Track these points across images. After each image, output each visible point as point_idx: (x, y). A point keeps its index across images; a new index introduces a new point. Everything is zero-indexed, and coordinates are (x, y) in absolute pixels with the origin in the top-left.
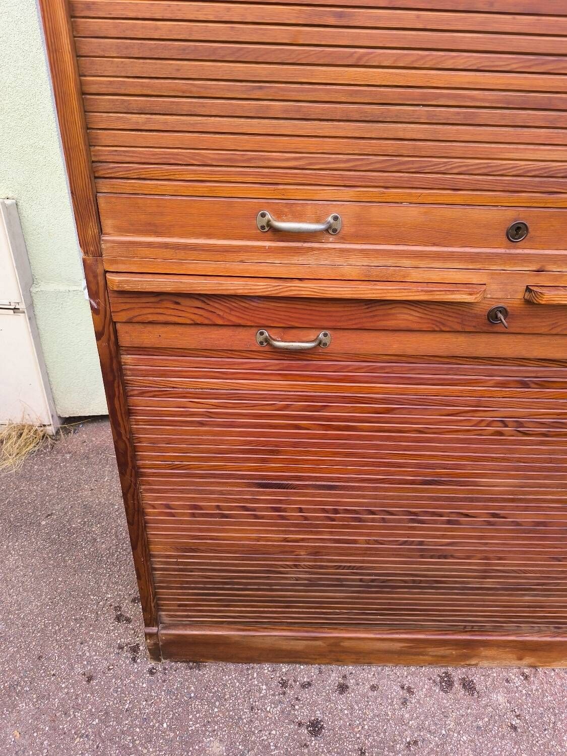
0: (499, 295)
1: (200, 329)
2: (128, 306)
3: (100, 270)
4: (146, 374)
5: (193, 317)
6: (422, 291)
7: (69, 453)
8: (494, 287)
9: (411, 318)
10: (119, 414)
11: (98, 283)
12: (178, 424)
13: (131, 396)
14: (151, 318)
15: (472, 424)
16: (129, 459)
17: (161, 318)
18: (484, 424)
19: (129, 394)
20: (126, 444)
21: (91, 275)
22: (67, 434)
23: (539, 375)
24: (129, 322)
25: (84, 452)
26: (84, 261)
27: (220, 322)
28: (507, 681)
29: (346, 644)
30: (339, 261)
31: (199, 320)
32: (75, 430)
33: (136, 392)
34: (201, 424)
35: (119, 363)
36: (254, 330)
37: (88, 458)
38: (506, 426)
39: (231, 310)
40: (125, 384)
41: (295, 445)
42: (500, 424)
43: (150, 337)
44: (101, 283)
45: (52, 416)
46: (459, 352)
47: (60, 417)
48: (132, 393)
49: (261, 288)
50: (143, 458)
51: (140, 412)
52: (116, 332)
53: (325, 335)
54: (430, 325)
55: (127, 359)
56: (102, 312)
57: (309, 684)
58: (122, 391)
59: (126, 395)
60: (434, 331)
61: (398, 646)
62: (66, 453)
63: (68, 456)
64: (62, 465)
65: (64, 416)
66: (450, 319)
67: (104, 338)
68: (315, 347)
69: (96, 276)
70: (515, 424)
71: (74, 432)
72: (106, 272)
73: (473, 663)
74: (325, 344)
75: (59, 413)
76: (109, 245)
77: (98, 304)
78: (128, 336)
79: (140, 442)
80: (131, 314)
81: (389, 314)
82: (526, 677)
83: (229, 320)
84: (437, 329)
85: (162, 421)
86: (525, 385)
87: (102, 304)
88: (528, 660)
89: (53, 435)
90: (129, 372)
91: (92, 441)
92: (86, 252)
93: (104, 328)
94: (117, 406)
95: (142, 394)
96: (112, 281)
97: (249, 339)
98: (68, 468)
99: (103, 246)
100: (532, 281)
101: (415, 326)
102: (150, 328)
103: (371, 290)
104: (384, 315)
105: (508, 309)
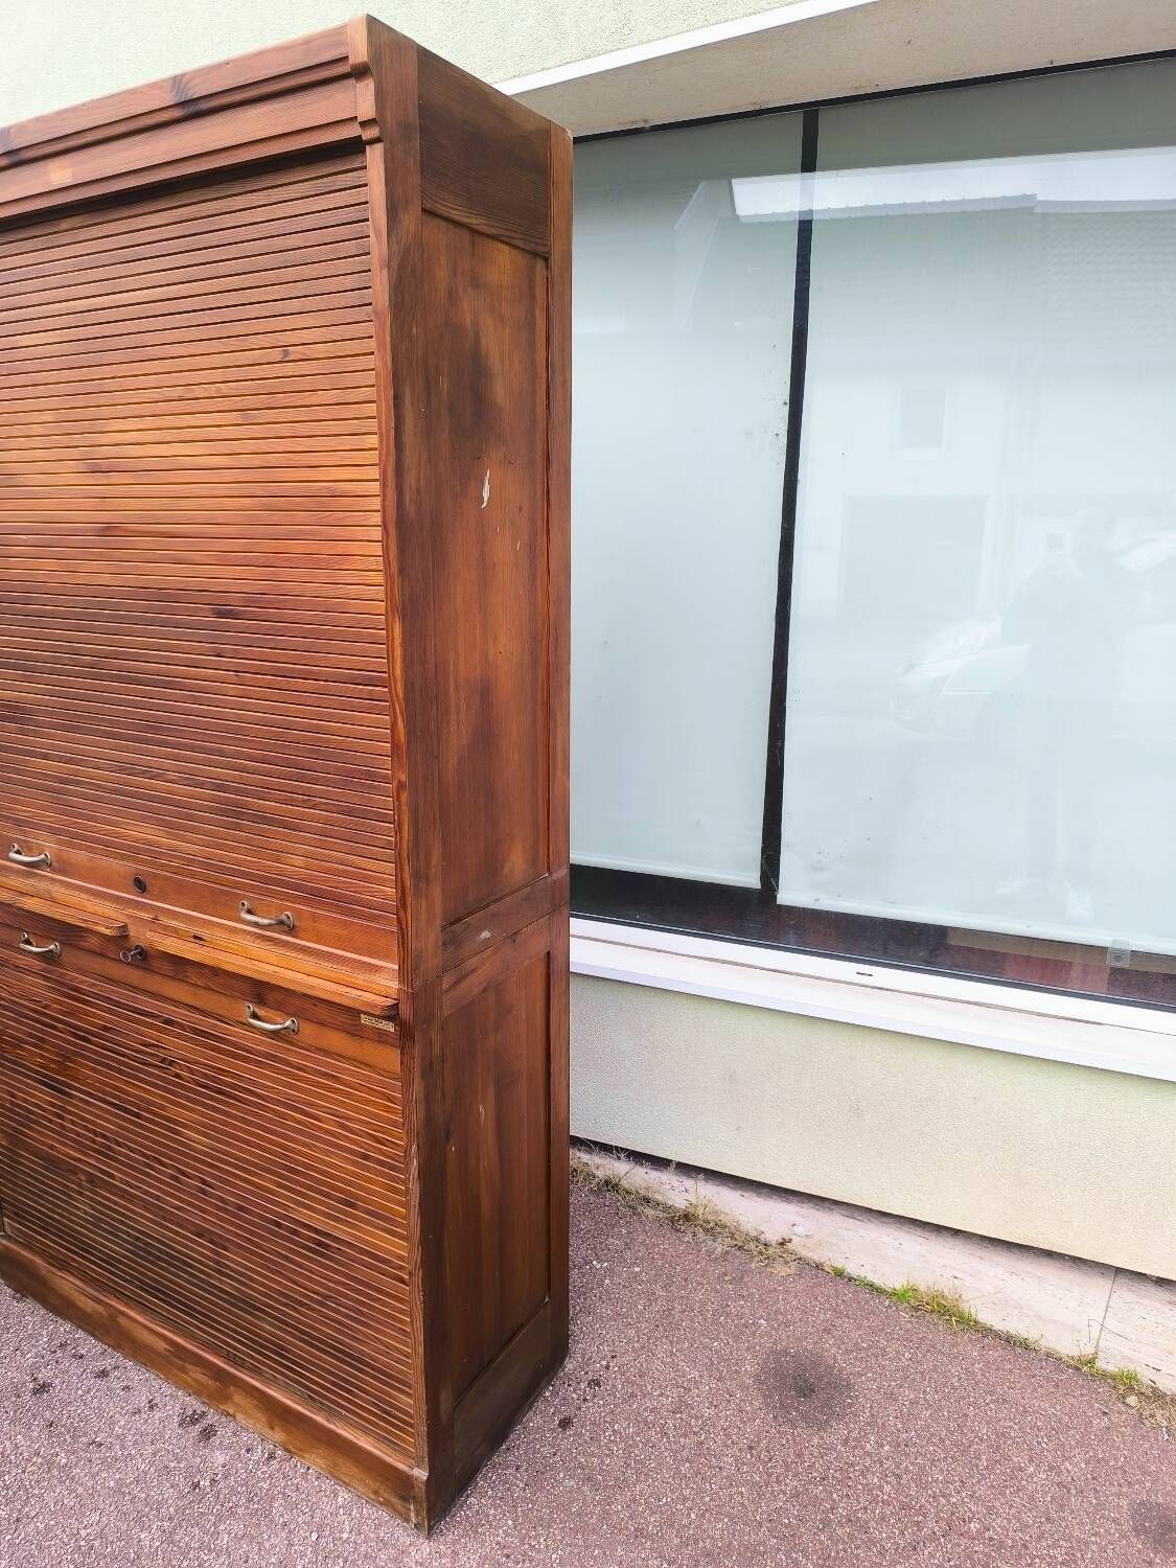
8: (131, 927)
9: (93, 941)
27: (3, 921)
28: (248, 1451)
29: (122, 1320)
30: (50, 886)
36: (20, 932)
39: (4, 911)
46: (127, 980)
53: (56, 946)
54: (104, 950)
57: (82, 1357)
61: (161, 1345)
73: (231, 1411)
74: (57, 954)
81: (80, 935)
82: (271, 1457)
83: (6, 921)
88: (279, 1435)
97: (17, 938)
100: (151, 927)
101: (97, 949)
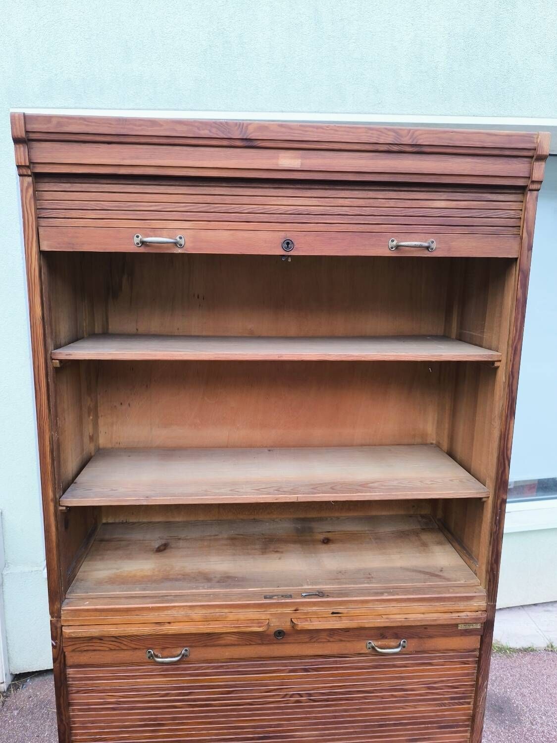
0: (277, 624)
1: (114, 652)
2: (73, 643)
3: (59, 625)
4: (81, 679)
5: (110, 646)
6: (234, 627)
7: (17, 709)
8: (274, 620)
9: (232, 639)
10: (62, 707)
11: (57, 632)
12: (99, 710)
13: (72, 694)
14: (86, 648)
15: (281, 697)
16: (67, 736)
17: (91, 648)
18: (288, 696)
19: (69, 693)
20: (65, 727)
21: (54, 628)
22: (17, 690)
23: (313, 664)
24: (73, 651)
25: (30, 708)
26: (51, 621)
27: (125, 648)
30: (189, 612)
31: (112, 647)
32: (23, 685)
33: (74, 691)
34: (113, 709)
35: (65, 674)
36: (145, 651)
37: (33, 713)
38: (302, 697)
39: (131, 641)
40: (68, 686)
41: (174, 719)
42: (298, 696)
43: (84, 658)
44: (59, 632)
45: (6, 675)
46: (263, 655)
47: (12, 674)
48: (71, 692)
49: (147, 630)
50: (76, 735)
51: (75, 704)
52: (65, 656)
53: (186, 650)
54: (244, 642)
55: (70, 671)
56: (58, 648)
58: (65, 693)
59: (68, 693)
60: (247, 645)
62: (14, 710)
63: (16, 713)
64: (10, 722)
65: (15, 673)
66: (254, 638)
67: (58, 661)
68: (180, 659)
69: (56, 628)
70: (307, 695)
71: (22, 687)
72: (62, 626)
74: (186, 656)
75: (11, 670)
76: (65, 612)
77: (56, 643)
78: (72, 658)
79: (74, 724)
80: (74, 647)
81: (219, 638)
83: (130, 647)
84: (248, 643)
85: (89, 709)
86: (306, 670)
87: (58, 643)
89: (4, 692)
90: (70, 679)
91: (37, 696)
92: (52, 617)
93: (58, 655)
94: (62, 702)
95: (78, 692)
96: (65, 632)
97: (141, 655)
98: (15, 725)
99: (62, 613)
100: (293, 616)
101: (236, 643)
102: (85, 653)
103: (206, 628)
104: (217, 638)
105: (285, 631)
